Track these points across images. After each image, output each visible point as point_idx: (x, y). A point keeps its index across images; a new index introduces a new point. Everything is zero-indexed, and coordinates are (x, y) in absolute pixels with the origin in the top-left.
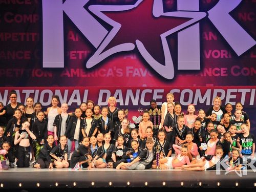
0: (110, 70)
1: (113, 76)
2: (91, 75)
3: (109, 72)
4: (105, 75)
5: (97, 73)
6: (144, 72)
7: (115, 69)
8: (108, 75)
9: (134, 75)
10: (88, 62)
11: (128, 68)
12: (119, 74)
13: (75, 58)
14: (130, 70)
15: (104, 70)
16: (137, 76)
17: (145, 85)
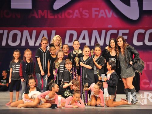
0: (76, 11)
1: (80, 17)
2: (58, 16)
3: (75, 13)
4: (71, 16)
5: (64, 15)
9: (100, 17)
11: (94, 9)
12: (86, 15)
14: (96, 11)
15: (71, 11)
17: (110, 26)
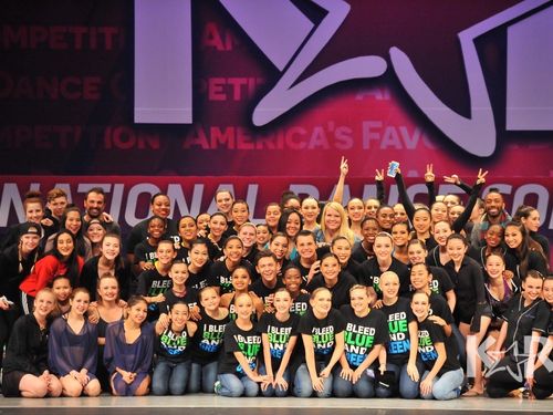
6: (411, 137)
7: (331, 129)
8: (314, 143)
10: (257, 110)
13: (223, 97)
16: (393, 147)
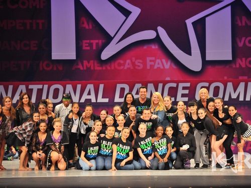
0: (128, 61)
1: (132, 68)
3: (127, 64)
4: (122, 67)
5: (114, 66)
6: (167, 63)
7: (134, 61)
8: (126, 67)
9: (155, 67)
10: (103, 53)
11: (148, 59)
12: (139, 66)
13: (88, 48)
14: (151, 61)
15: (122, 62)
16: (159, 68)
17: (168, 79)
